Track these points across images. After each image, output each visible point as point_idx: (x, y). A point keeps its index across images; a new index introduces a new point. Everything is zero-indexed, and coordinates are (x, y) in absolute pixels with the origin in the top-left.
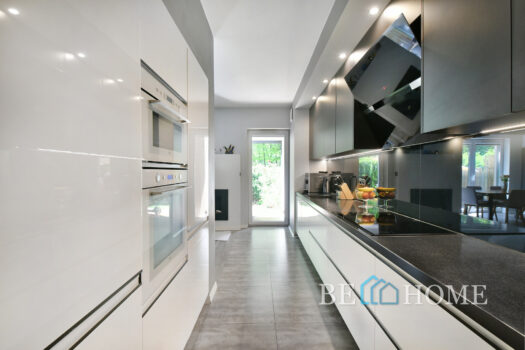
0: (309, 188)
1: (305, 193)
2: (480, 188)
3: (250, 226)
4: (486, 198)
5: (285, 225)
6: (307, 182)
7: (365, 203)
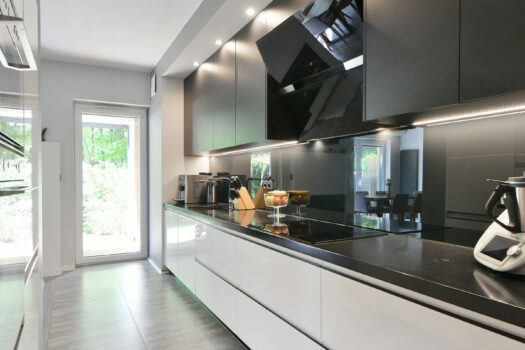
0: (185, 196)
1: (180, 204)
2: (367, 193)
3: (78, 267)
4: (373, 204)
5: (144, 257)
6: (182, 188)
7: (275, 211)
